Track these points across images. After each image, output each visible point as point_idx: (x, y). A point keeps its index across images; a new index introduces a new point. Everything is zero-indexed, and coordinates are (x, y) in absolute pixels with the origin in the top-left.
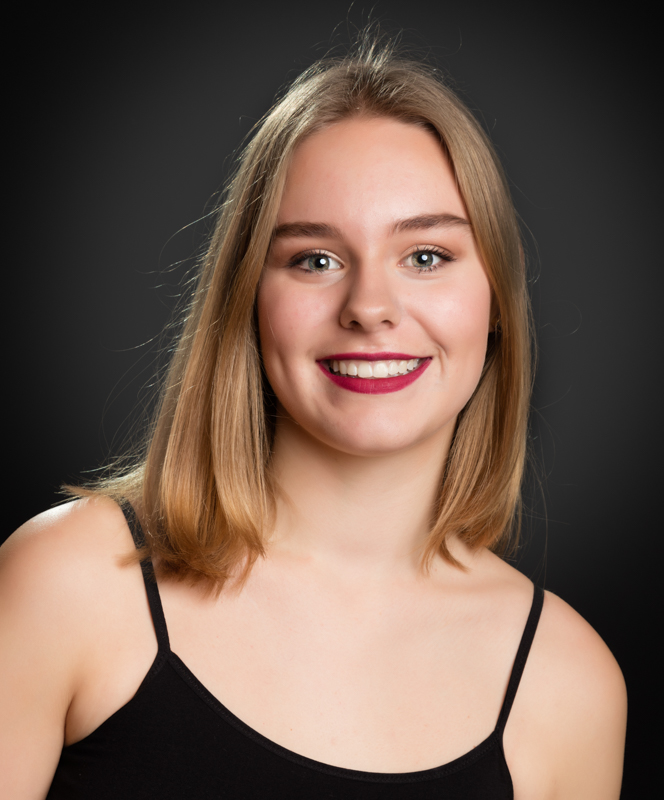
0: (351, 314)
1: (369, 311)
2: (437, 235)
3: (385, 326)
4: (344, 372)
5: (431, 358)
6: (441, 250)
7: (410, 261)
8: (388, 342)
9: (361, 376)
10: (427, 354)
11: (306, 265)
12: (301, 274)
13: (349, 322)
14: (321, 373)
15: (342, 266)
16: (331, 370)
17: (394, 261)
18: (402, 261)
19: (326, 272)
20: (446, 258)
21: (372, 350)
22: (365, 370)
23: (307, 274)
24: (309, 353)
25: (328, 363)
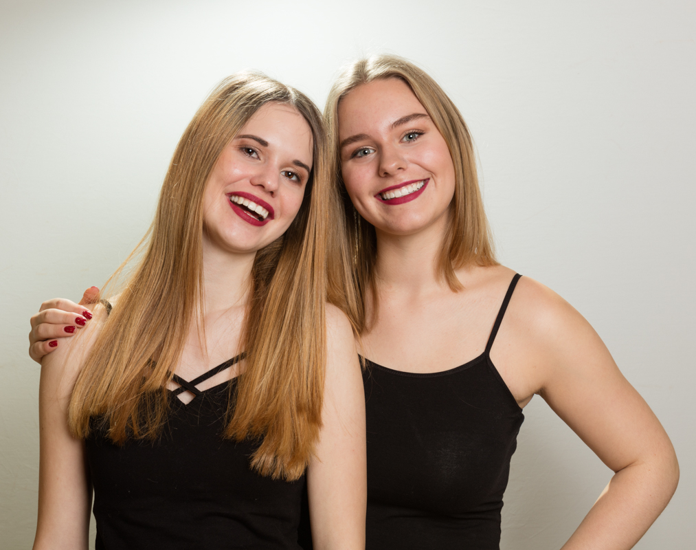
0: (384, 170)
1: (390, 166)
2: (412, 125)
3: (401, 170)
4: (389, 198)
5: (429, 179)
6: (416, 131)
7: (405, 139)
8: (404, 177)
9: (397, 197)
10: (426, 177)
11: (359, 154)
12: (357, 159)
13: (382, 173)
14: (378, 201)
15: (375, 151)
16: (383, 199)
17: (397, 141)
18: (401, 141)
19: (368, 155)
20: (420, 134)
21: (398, 183)
22: (397, 194)
23: (361, 159)
24: (370, 194)
25: (380, 195)
